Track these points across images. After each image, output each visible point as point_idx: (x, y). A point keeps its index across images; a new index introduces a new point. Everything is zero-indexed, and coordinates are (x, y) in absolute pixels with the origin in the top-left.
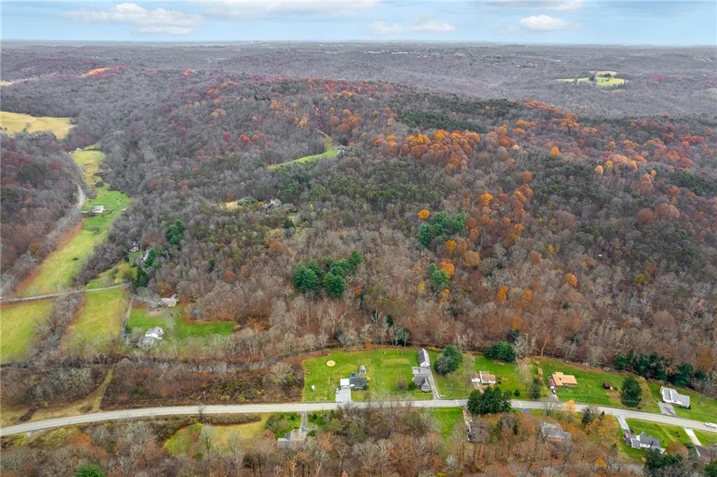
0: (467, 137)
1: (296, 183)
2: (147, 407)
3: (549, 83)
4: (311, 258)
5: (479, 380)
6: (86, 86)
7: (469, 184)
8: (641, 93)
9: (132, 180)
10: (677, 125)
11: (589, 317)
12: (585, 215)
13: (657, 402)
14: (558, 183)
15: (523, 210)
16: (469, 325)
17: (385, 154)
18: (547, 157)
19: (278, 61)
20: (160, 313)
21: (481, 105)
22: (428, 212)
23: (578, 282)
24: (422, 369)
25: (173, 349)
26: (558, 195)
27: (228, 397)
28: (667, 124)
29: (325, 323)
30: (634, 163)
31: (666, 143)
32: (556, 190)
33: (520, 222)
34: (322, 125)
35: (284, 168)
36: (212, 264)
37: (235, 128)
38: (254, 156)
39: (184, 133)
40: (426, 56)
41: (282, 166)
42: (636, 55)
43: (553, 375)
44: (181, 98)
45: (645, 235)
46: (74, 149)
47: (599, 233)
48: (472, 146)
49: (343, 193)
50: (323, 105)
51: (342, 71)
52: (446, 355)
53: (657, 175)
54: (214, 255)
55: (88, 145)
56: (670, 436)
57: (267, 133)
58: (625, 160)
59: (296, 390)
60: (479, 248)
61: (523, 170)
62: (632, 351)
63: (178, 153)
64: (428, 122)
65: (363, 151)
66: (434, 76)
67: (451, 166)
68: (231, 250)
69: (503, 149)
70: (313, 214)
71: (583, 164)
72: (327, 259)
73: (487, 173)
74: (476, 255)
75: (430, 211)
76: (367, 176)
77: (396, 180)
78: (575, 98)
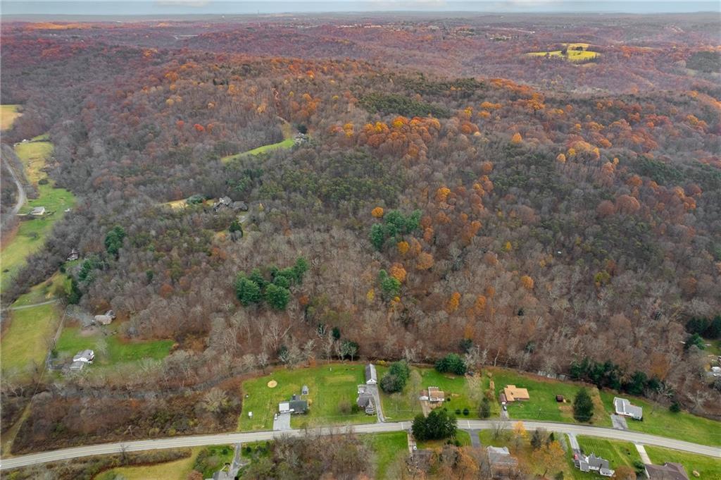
0: (427, 124)
1: (247, 179)
2: (66, 447)
3: (521, 58)
4: (254, 265)
5: (427, 398)
6: (39, 68)
7: (428, 178)
8: (611, 66)
9: (78, 177)
10: (644, 104)
11: (543, 323)
12: (545, 209)
13: (610, 414)
14: (518, 173)
15: (481, 205)
16: (419, 336)
17: (342, 144)
18: (509, 145)
19: (246, 37)
20: (93, 332)
21: (446, 85)
22: (382, 209)
23: (535, 283)
24: (368, 387)
25: (100, 376)
26: (518, 187)
27: (157, 430)
28: (634, 104)
29: (267, 339)
30: (597, 150)
31: (632, 123)
32: (516, 181)
33: (477, 219)
34: (282, 111)
35: (237, 162)
36: (150, 276)
37: (189, 116)
38: (208, 147)
39: (136, 123)
40: (399, 30)
41: (235, 159)
42: (609, 25)
43: (505, 389)
44: (139, 82)
45: (605, 230)
46: (20, 141)
47: (558, 229)
48: (432, 134)
49: (295, 191)
50: (283, 88)
51: (312, 47)
52: (392, 373)
53: (619, 163)
54: (153, 265)
55: (35, 136)
56: (620, 454)
57: (224, 121)
58: (588, 147)
59: (231, 418)
60: (434, 249)
61: (483, 160)
62: (586, 360)
63: (129, 146)
64: (390, 106)
65: (319, 141)
66: (406, 52)
67: (409, 157)
68: (171, 258)
69: (464, 137)
70: (262, 215)
71: (545, 152)
72: (271, 267)
73: (445, 163)
74: (430, 256)
75: (384, 208)
76: (322, 170)
77: (351, 173)
78: (547, 72)
